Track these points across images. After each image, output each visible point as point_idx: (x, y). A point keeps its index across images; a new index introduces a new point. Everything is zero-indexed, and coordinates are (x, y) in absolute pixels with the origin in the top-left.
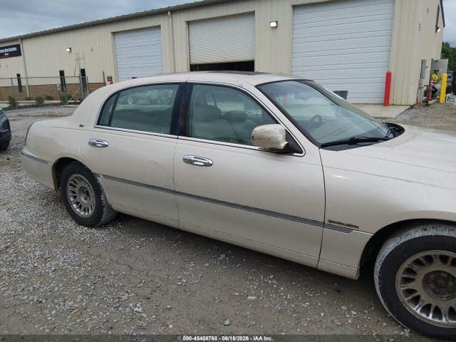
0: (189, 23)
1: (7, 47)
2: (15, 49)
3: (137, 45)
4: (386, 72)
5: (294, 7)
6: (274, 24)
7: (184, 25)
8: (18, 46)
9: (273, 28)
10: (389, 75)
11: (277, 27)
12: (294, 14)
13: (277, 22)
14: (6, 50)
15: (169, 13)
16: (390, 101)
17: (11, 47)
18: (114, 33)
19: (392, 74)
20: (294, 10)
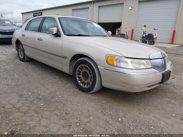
0: (99, 7)
1: (38, 13)
2: (40, 14)
3: (80, 14)
4: (173, 30)
5: (139, 2)
6: (130, 8)
7: (98, 8)
8: (41, 13)
9: (130, 10)
10: (174, 32)
11: (131, 9)
12: (139, 5)
13: (132, 7)
14: (37, 14)
15: (92, 3)
16: (174, 42)
17: (39, 13)
18: (73, 10)
19: (176, 31)
20: (139, 3)
